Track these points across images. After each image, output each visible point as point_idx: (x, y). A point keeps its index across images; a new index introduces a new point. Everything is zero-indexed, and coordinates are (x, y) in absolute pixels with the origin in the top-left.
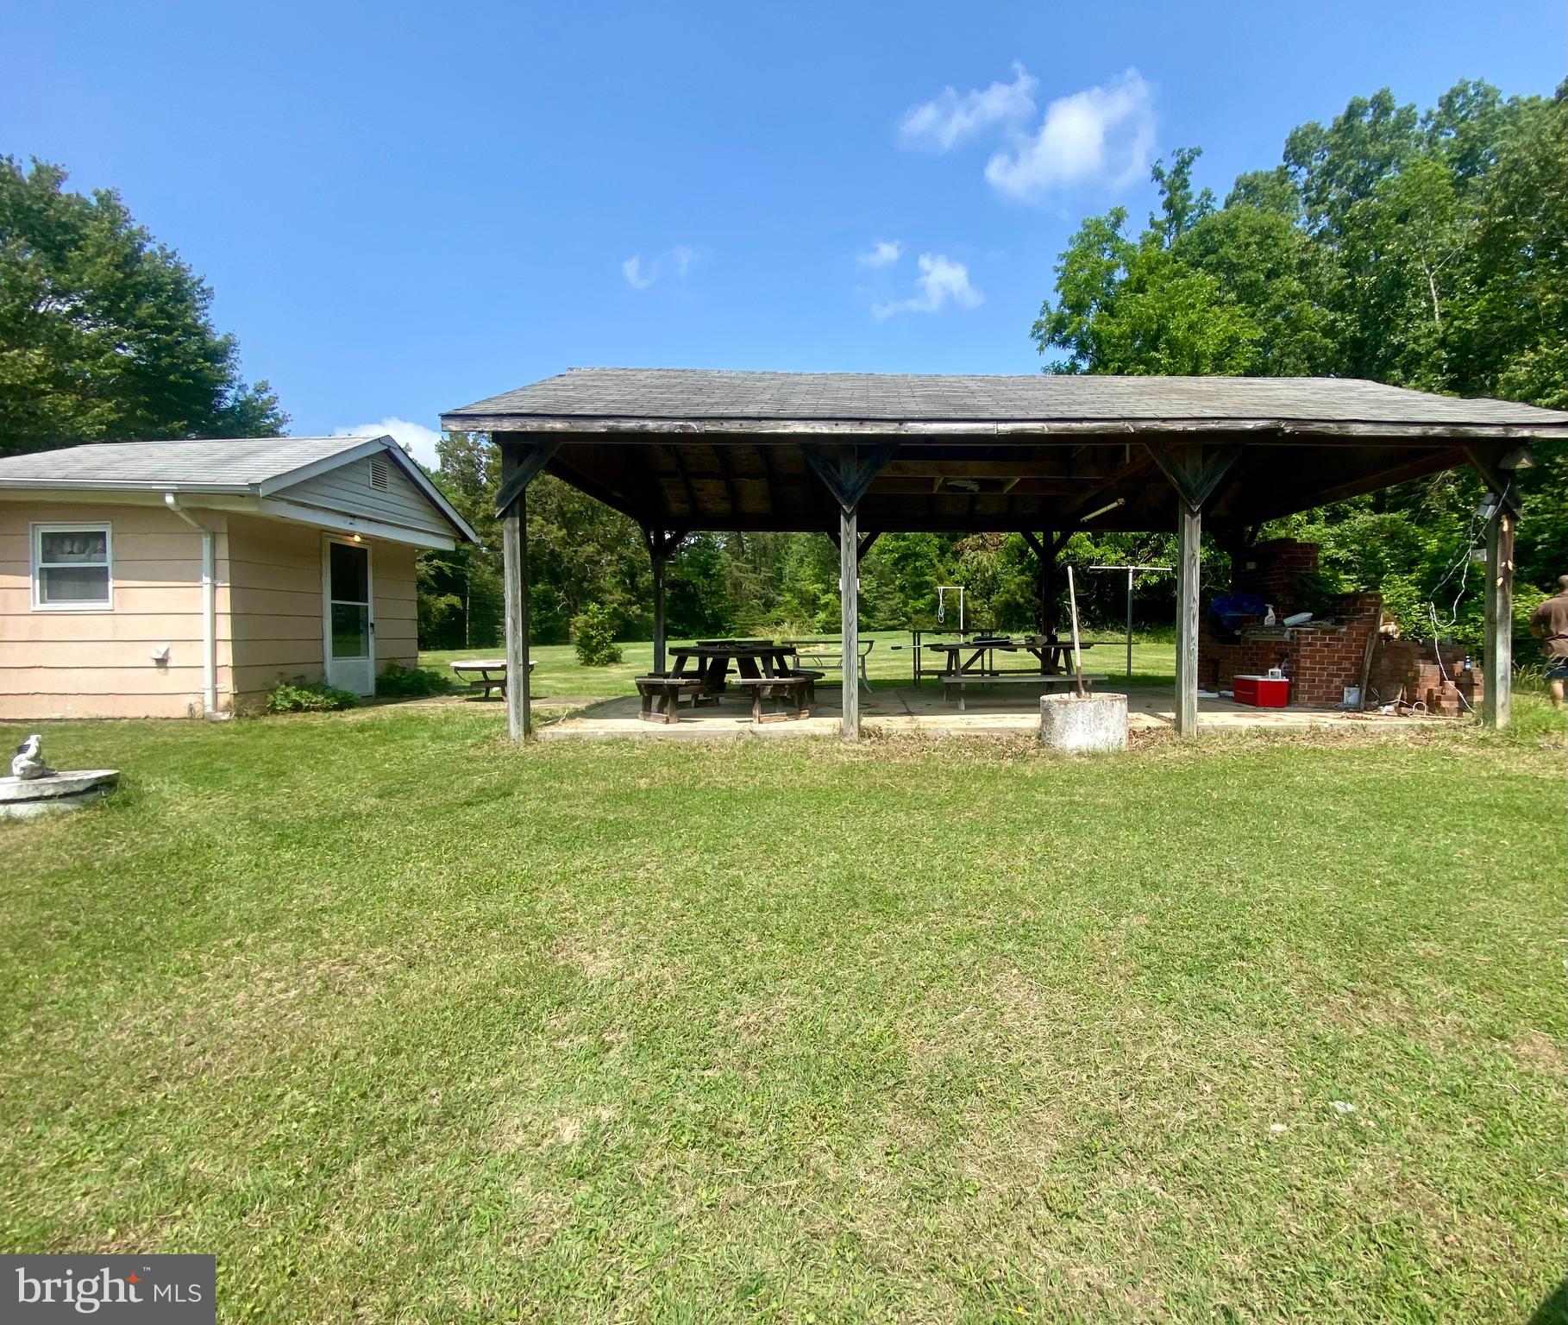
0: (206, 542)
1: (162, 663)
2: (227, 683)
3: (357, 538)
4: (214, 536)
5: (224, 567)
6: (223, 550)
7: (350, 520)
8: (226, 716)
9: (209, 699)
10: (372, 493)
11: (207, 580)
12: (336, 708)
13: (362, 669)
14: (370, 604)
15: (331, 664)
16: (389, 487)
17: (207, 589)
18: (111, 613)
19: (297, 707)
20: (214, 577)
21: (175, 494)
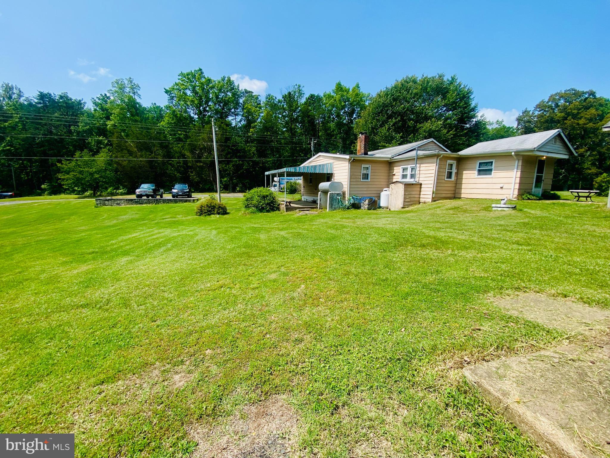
0: (517, 162)
1: (502, 188)
2: (516, 192)
3: (544, 158)
4: (519, 160)
5: (520, 167)
6: (520, 163)
7: (547, 153)
8: (515, 199)
9: (512, 195)
10: (554, 145)
11: (516, 170)
12: (538, 200)
13: (540, 191)
14: (543, 175)
15: (533, 190)
16: (557, 143)
17: (515, 172)
18: (492, 178)
19: (529, 199)
20: (517, 169)
21: (514, 152)
